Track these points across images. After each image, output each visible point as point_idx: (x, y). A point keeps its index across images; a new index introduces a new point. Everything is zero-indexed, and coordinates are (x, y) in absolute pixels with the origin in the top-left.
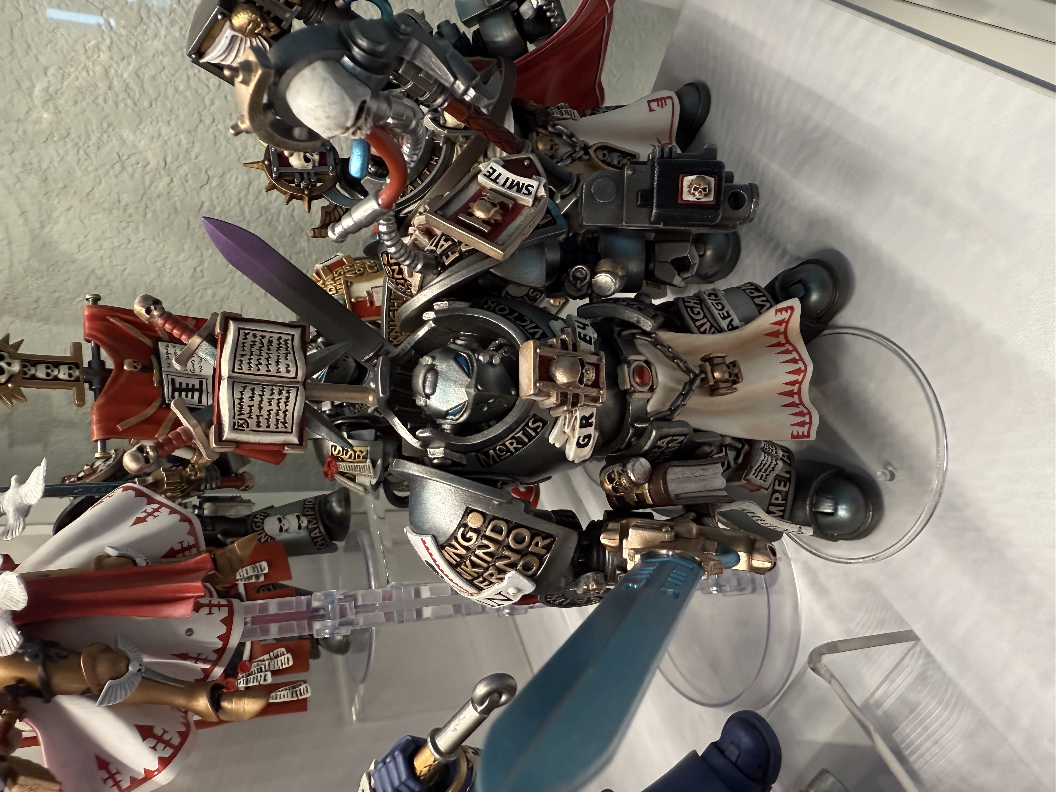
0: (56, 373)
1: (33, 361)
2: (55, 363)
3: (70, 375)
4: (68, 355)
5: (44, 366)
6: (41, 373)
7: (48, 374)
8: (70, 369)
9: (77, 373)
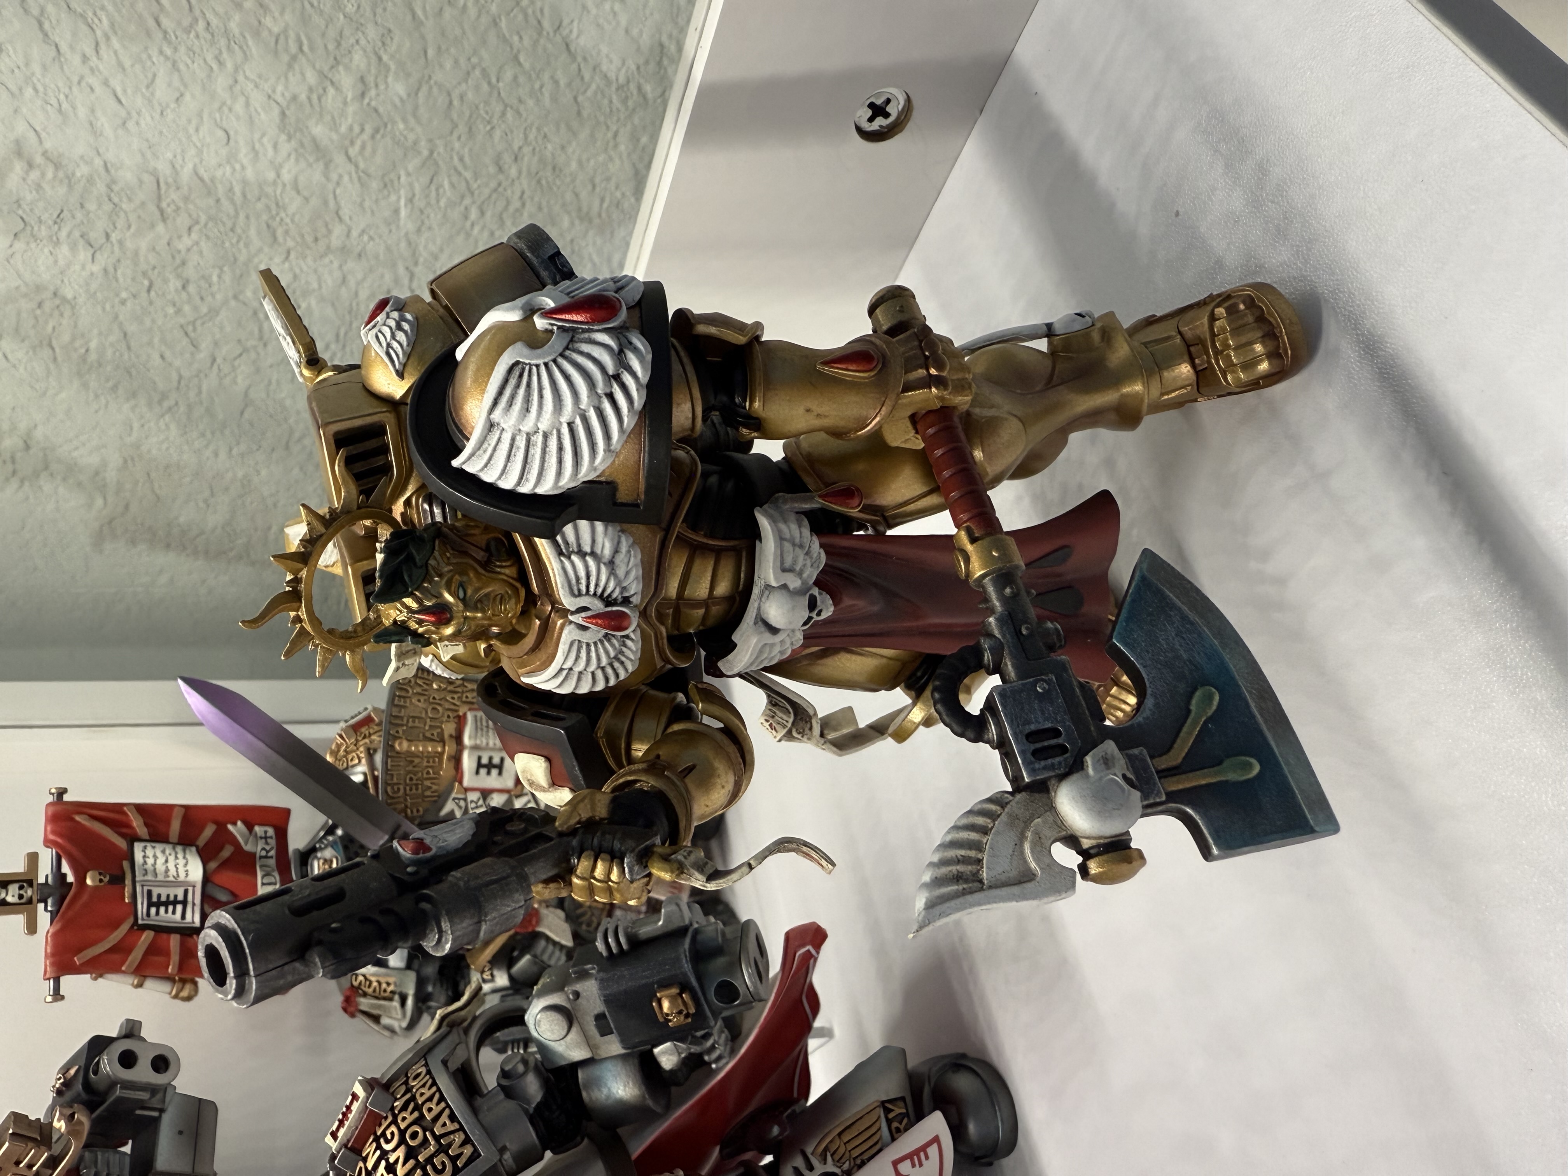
3: (21, 897)
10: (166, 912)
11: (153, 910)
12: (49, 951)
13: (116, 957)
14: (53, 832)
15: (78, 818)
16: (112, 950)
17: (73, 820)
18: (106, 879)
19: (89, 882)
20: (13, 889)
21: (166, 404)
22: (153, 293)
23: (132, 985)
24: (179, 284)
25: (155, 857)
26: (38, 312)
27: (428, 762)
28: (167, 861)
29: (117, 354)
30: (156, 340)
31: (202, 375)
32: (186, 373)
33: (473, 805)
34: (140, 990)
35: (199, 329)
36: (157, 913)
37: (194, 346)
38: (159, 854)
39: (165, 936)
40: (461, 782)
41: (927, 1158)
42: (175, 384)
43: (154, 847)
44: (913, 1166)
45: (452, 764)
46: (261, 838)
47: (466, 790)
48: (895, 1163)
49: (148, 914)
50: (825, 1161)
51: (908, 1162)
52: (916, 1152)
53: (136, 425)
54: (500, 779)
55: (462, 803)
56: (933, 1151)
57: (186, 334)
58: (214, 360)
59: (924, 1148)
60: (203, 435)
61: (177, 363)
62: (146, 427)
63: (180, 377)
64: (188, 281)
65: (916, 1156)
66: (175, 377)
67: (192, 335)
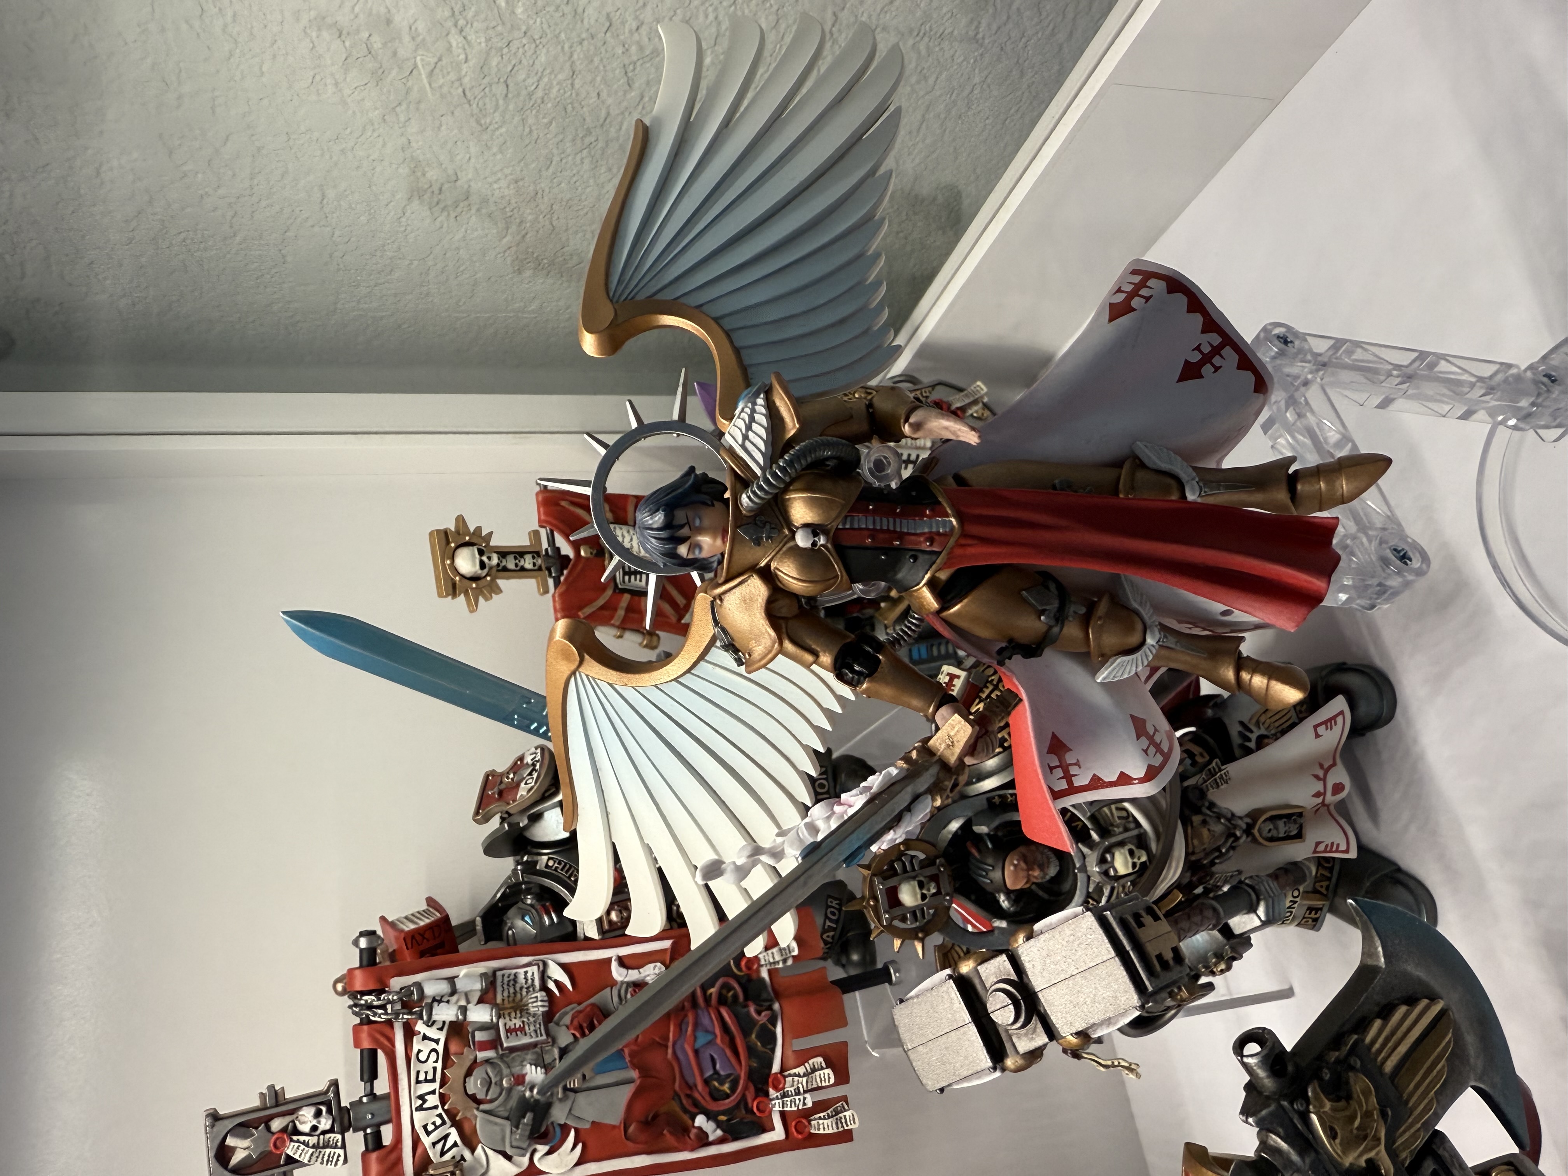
0: (522, 563)
1: (503, 554)
2: (520, 554)
3: (534, 564)
4: (528, 543)
5: (512, 556)
6: (510, 564)
7: (516, 565)
8: (533, 558)
9: (539, 561)
10: (636, 580)
11: (627, 578)
12: (558, 606)
13: (606, 613)
14: (546, 514)
15: (563, 503)
16: (602, 608)
17: (559, 505)
18: (595, 552)
19: (582, 553)
20: (528, 558)
21: (587, 140)
22: (608, 34)
23: (615, 636)
24: (634, 26)
25: (623, 536)
26: (505, 50)
28: (631, 540)
29: (562, 91)
30: (599, 79)
31: (627, 114)
32: (614, 111)
34: (620, 640)
35: (638, 69)
36: (630, 580)
37: (629, 85)
38: (626, 534)
39: (636, 598)
41: (1336, 724)
42: (601, 121)
43: (621, 529)
44: (1327, 729)
48: (1316, 727)
49: (624, 581)
50: (1259, 728)
51: (1324, 726)
52: (1330, 720)
53: (556, 159)
56: (1340, 719)
57: (626, 73)
58: (642, 97)
59: (1334, 718)
60: (610, 170)
61: (610, 101)
62: (564, 161)
63: (608, 114)
64: (642, 23)
65: (1329, 723)
66: (603, 114)
67: (630, 74)
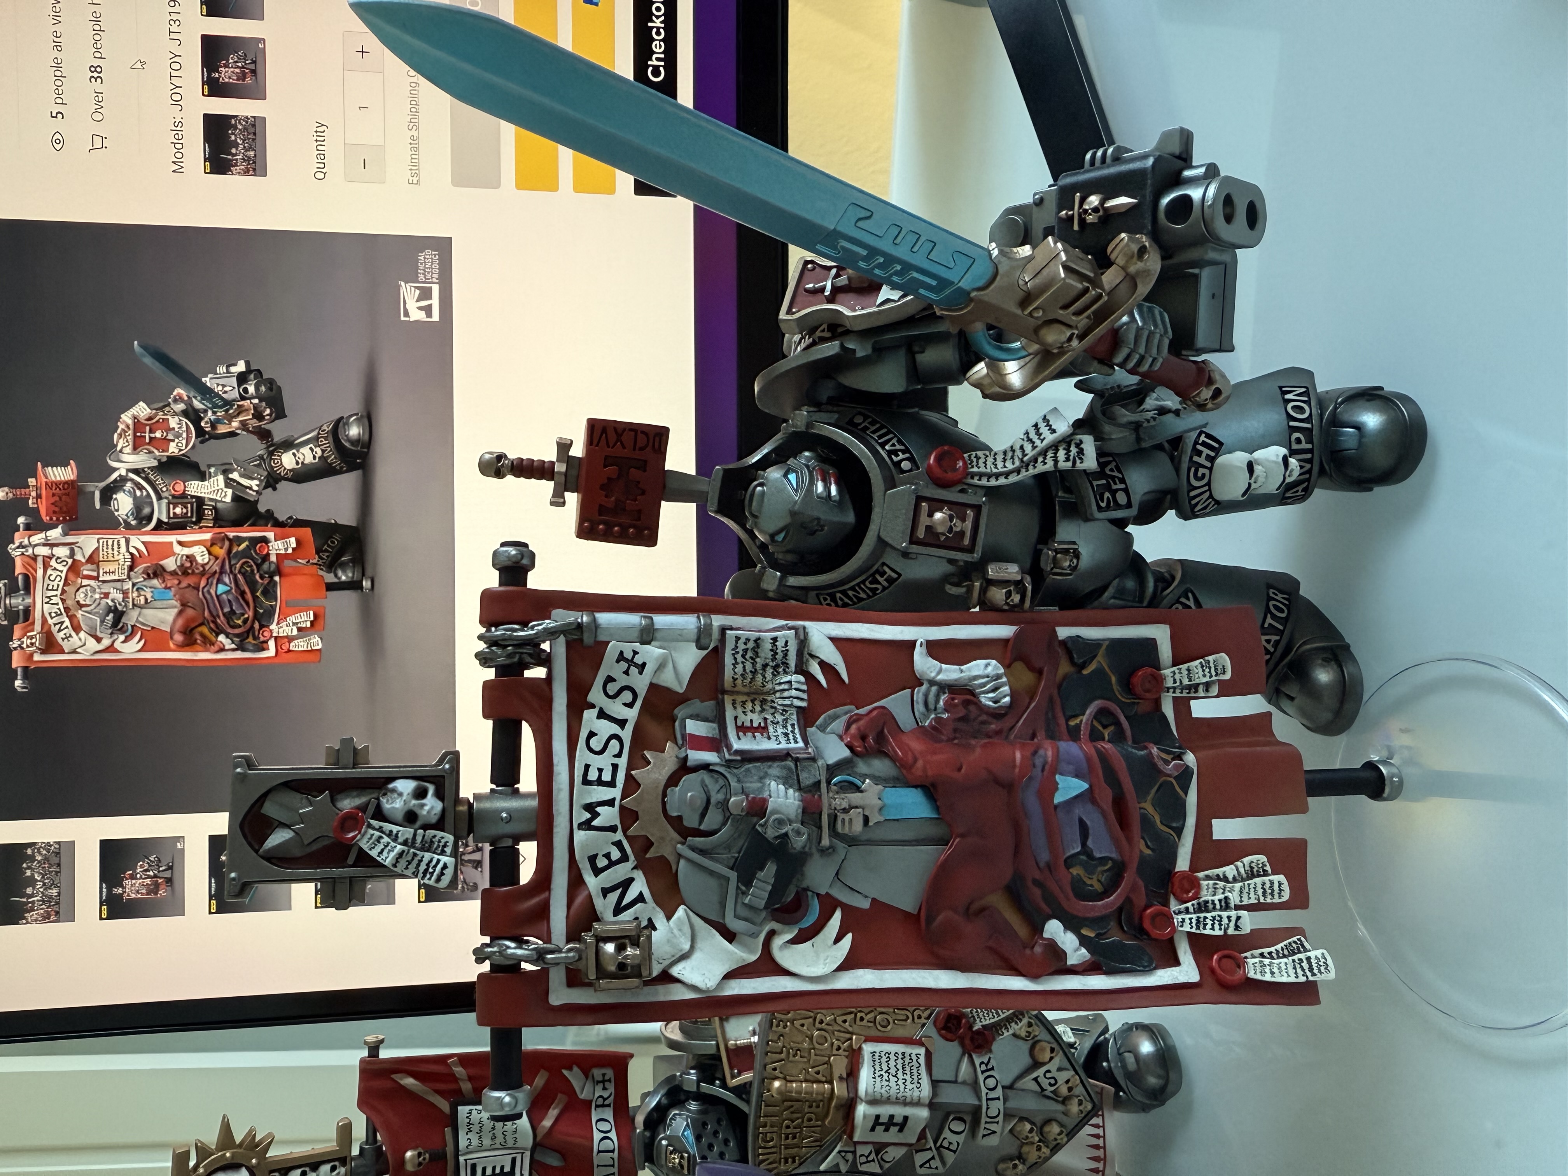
27: (811, 1107)
33: (863, 1159)
40: (851, 1137)
45: (841, 1114)
46: (598, 1082)
47: (856, 1143)
54: (900, 1134)
55: (850, 1156)
